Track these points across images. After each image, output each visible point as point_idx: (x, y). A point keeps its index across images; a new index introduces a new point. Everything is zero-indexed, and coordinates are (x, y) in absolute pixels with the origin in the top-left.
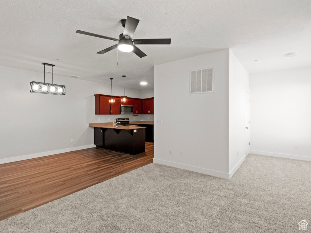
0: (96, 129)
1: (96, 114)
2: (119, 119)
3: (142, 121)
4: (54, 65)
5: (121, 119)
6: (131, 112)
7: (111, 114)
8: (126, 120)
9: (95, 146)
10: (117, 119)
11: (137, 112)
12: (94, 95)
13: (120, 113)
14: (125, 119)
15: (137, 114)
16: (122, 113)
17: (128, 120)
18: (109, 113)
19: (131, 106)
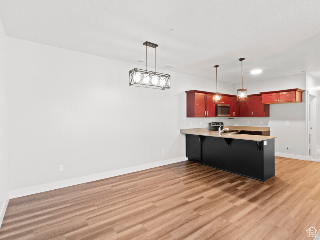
0: (188, 137)
3: (236, 125)
4: (157, 46)
6: (228, 114)
9: (187, 159)
10: (210, 124)
11: (234, 113)
12: (186, 92)
13: (216, 115)
14: (219, 124)
15: (233, 116)
16: (218, 115)
17: (223, 124)
18: (205, 115)
19: (228, 105)
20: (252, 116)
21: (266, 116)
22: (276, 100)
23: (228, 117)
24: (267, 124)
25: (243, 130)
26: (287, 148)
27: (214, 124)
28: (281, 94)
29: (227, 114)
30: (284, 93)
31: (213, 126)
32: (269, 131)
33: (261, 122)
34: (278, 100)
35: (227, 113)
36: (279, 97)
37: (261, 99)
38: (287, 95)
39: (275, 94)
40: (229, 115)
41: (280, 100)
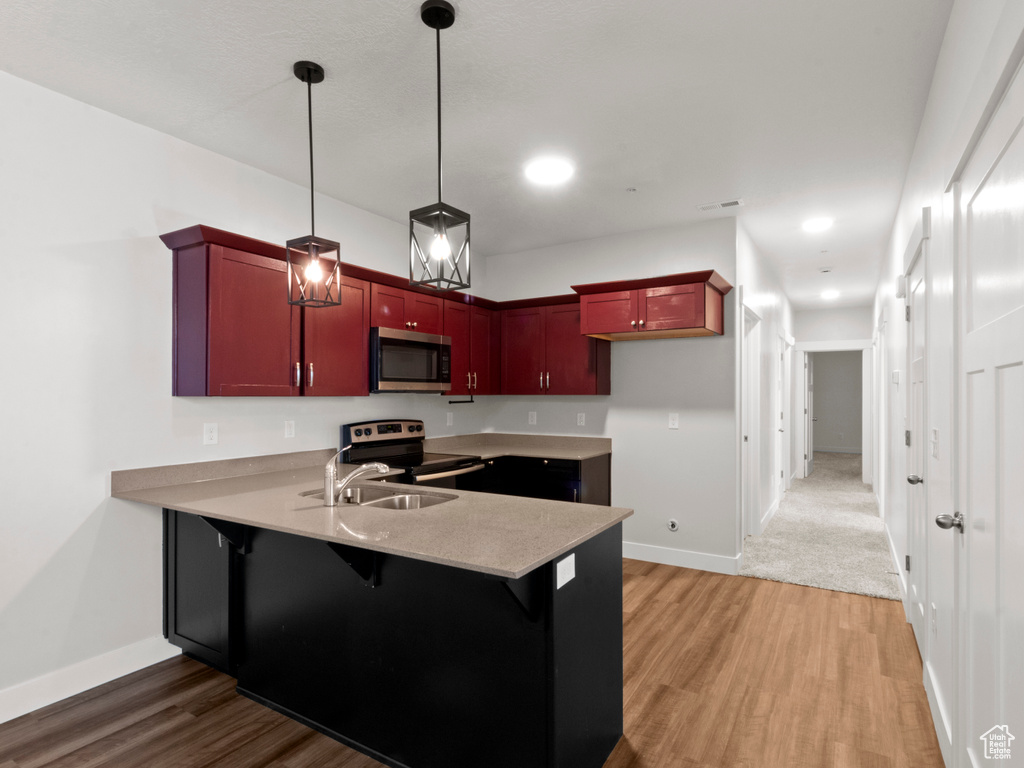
1: (178, 390)
2: (363, 427)
3: (489, 431)
5: (374, 427)
6: (440, 379)
7: (302, 391)
8: (404, 434)
10: (346, 429)
11: (472, 378)
12: (167, 239)
13: (372, 388)
14: (396, 428)
15: (471, 392)
16: (381, 385)
17: (420, 428)
18: (294, 383)
19: (441, 340)
20: (546, 391)
21: (596, 394)
22: (633, 323)
23: (443, 393)
24: (601, 426)
25: (507, 454)
26: (673, 525)
27: (368, 432)
28: (650, 293)
29: (437, 381)
30: (663, 290)
31: (363, 439)
32: (610, 455)
33: (582, 419)
34: (641, 322)
35: (434, 377)
36: (641, 309)
37: (578, 319)
38: (675, 300)
39: (628, 293)
40: (443, 387)
41: (650, 324)
